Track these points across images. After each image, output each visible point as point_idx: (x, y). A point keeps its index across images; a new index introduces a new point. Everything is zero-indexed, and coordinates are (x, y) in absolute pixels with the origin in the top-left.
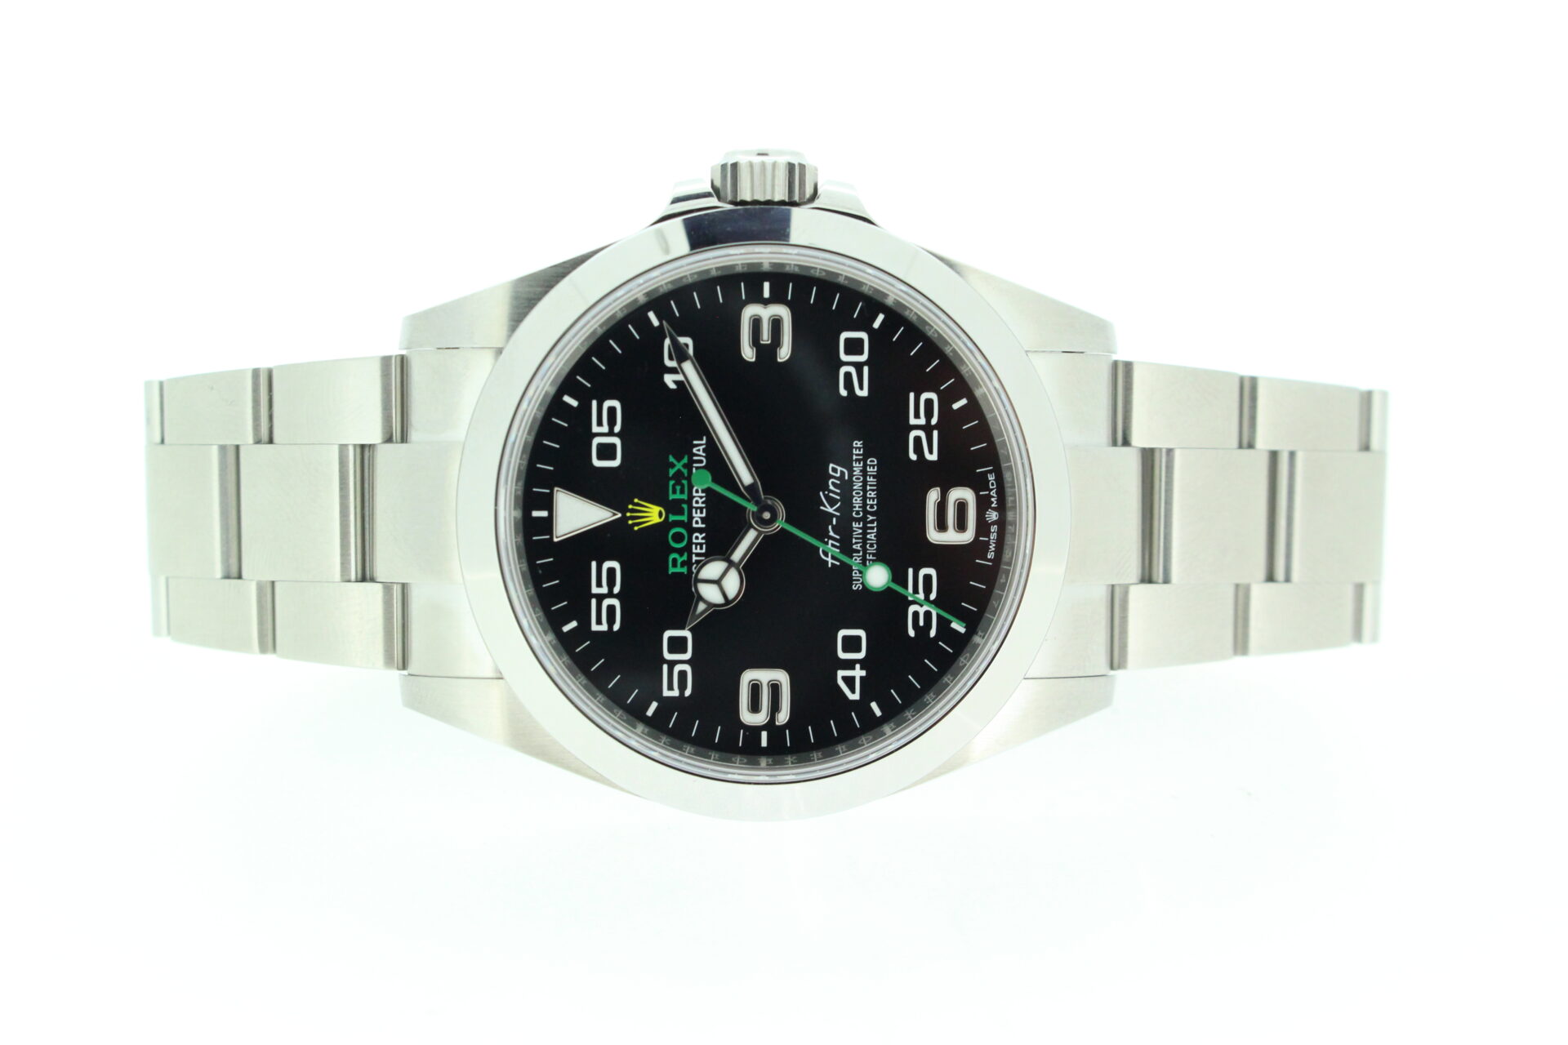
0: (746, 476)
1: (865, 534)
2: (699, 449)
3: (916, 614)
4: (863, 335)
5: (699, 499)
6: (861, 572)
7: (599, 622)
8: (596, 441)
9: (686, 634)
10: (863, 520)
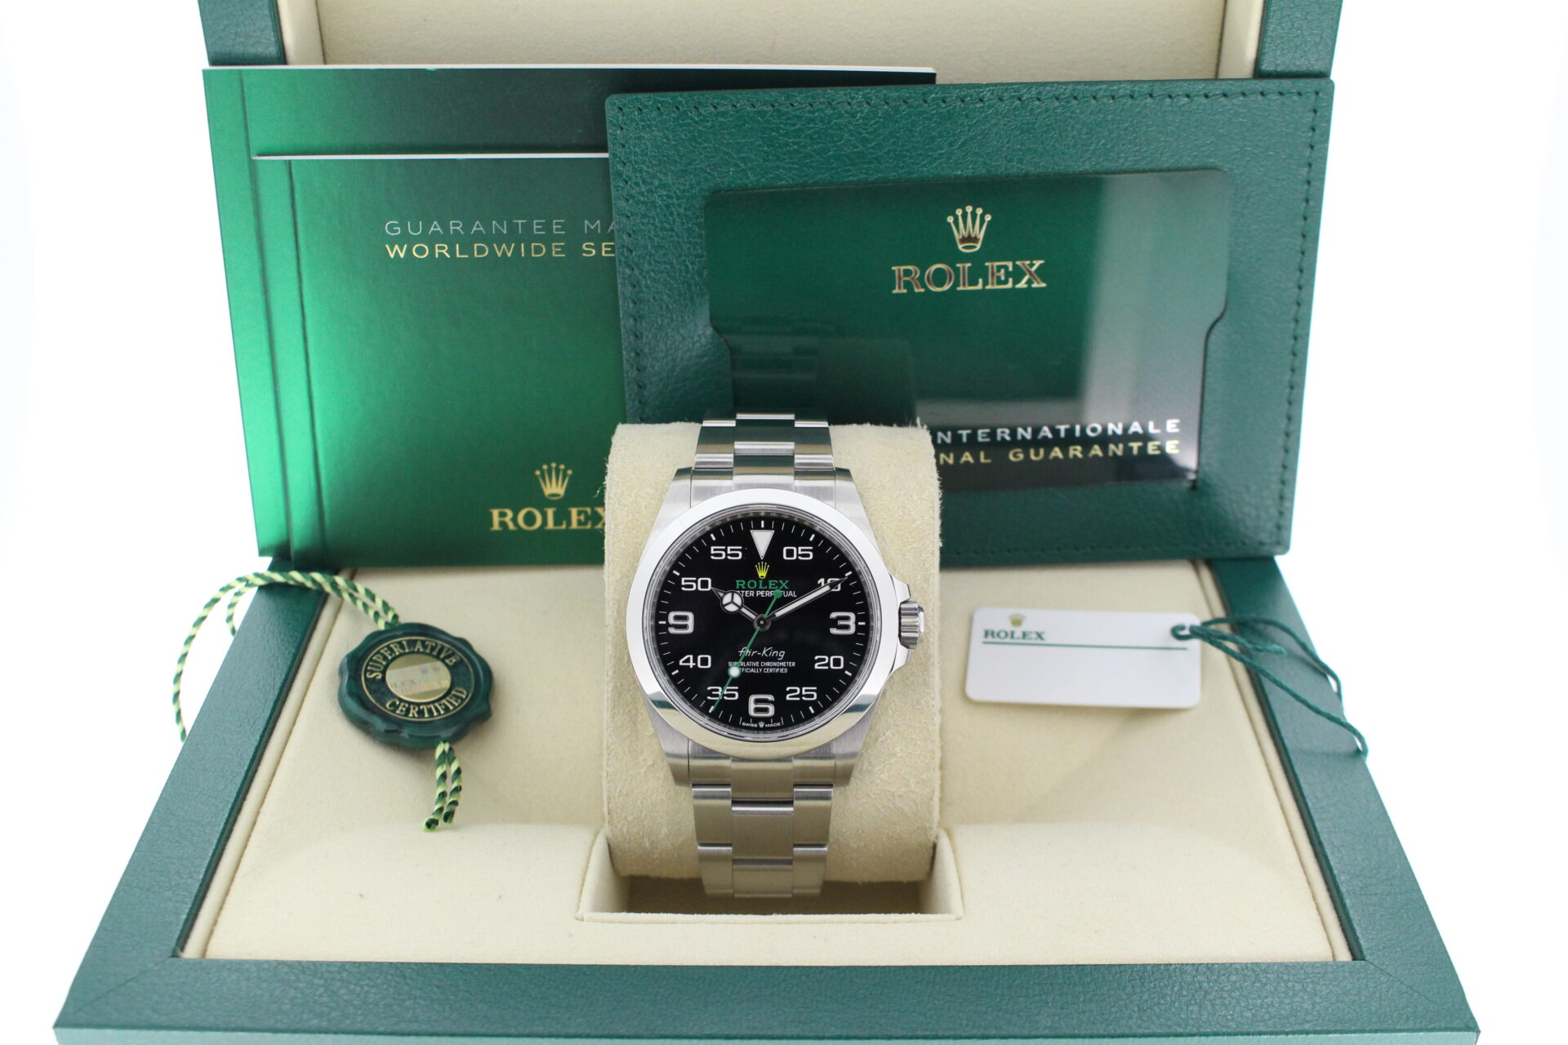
0: (779, 614)
1: (754, 667)
2: (791, 594)
3: (718, 690)
4: (842, 667)
5: (769, 594)
6: (736, 665)
7: (715, 550)
8: (795, 549)
9: (710, 588)
10: (760, 667)
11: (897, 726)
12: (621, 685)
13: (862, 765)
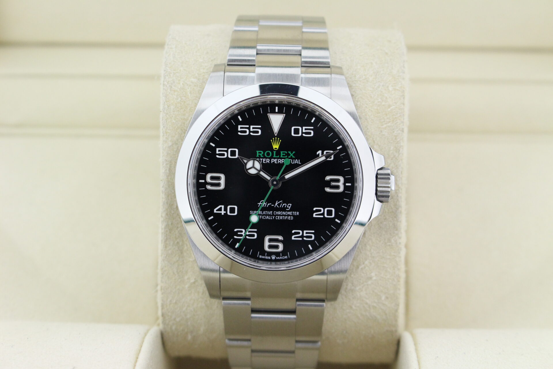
0: (287, 177)
1: (268, 215)
2: (296, 161)
3: (242, 232)
4: (333, 216)
5: (281, 161)
6: (256, 213)
7: (241, 128)
8: (300, 128)
9: (237, 156)
10: (273, 215)
11: (373, 257)
12: (172, 224)
13: (347, 285)
